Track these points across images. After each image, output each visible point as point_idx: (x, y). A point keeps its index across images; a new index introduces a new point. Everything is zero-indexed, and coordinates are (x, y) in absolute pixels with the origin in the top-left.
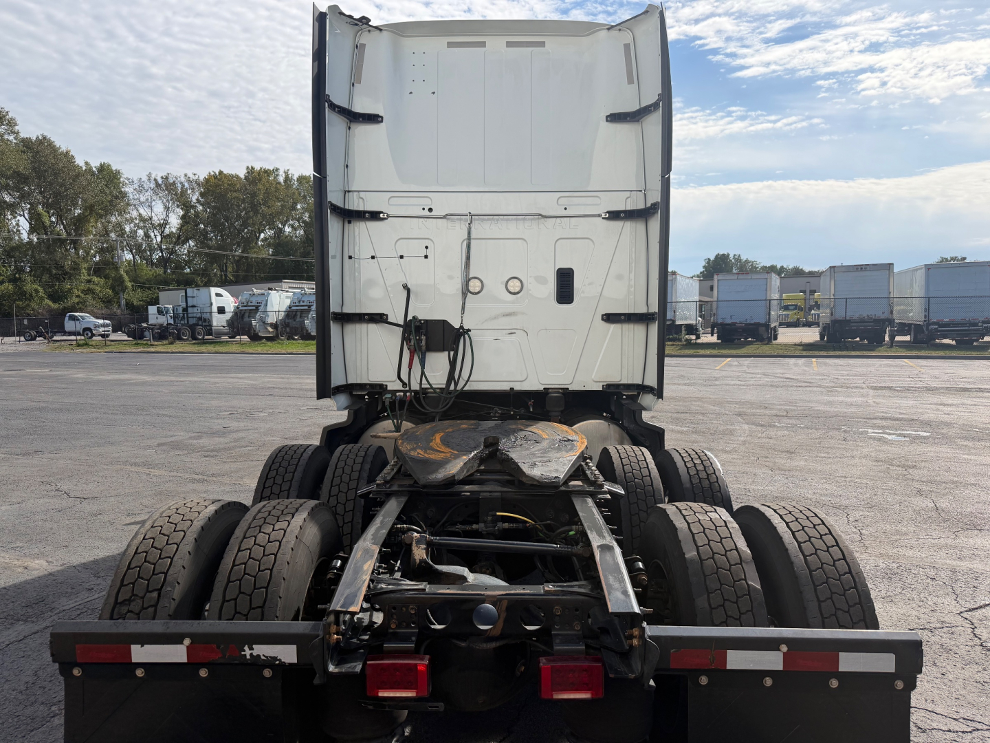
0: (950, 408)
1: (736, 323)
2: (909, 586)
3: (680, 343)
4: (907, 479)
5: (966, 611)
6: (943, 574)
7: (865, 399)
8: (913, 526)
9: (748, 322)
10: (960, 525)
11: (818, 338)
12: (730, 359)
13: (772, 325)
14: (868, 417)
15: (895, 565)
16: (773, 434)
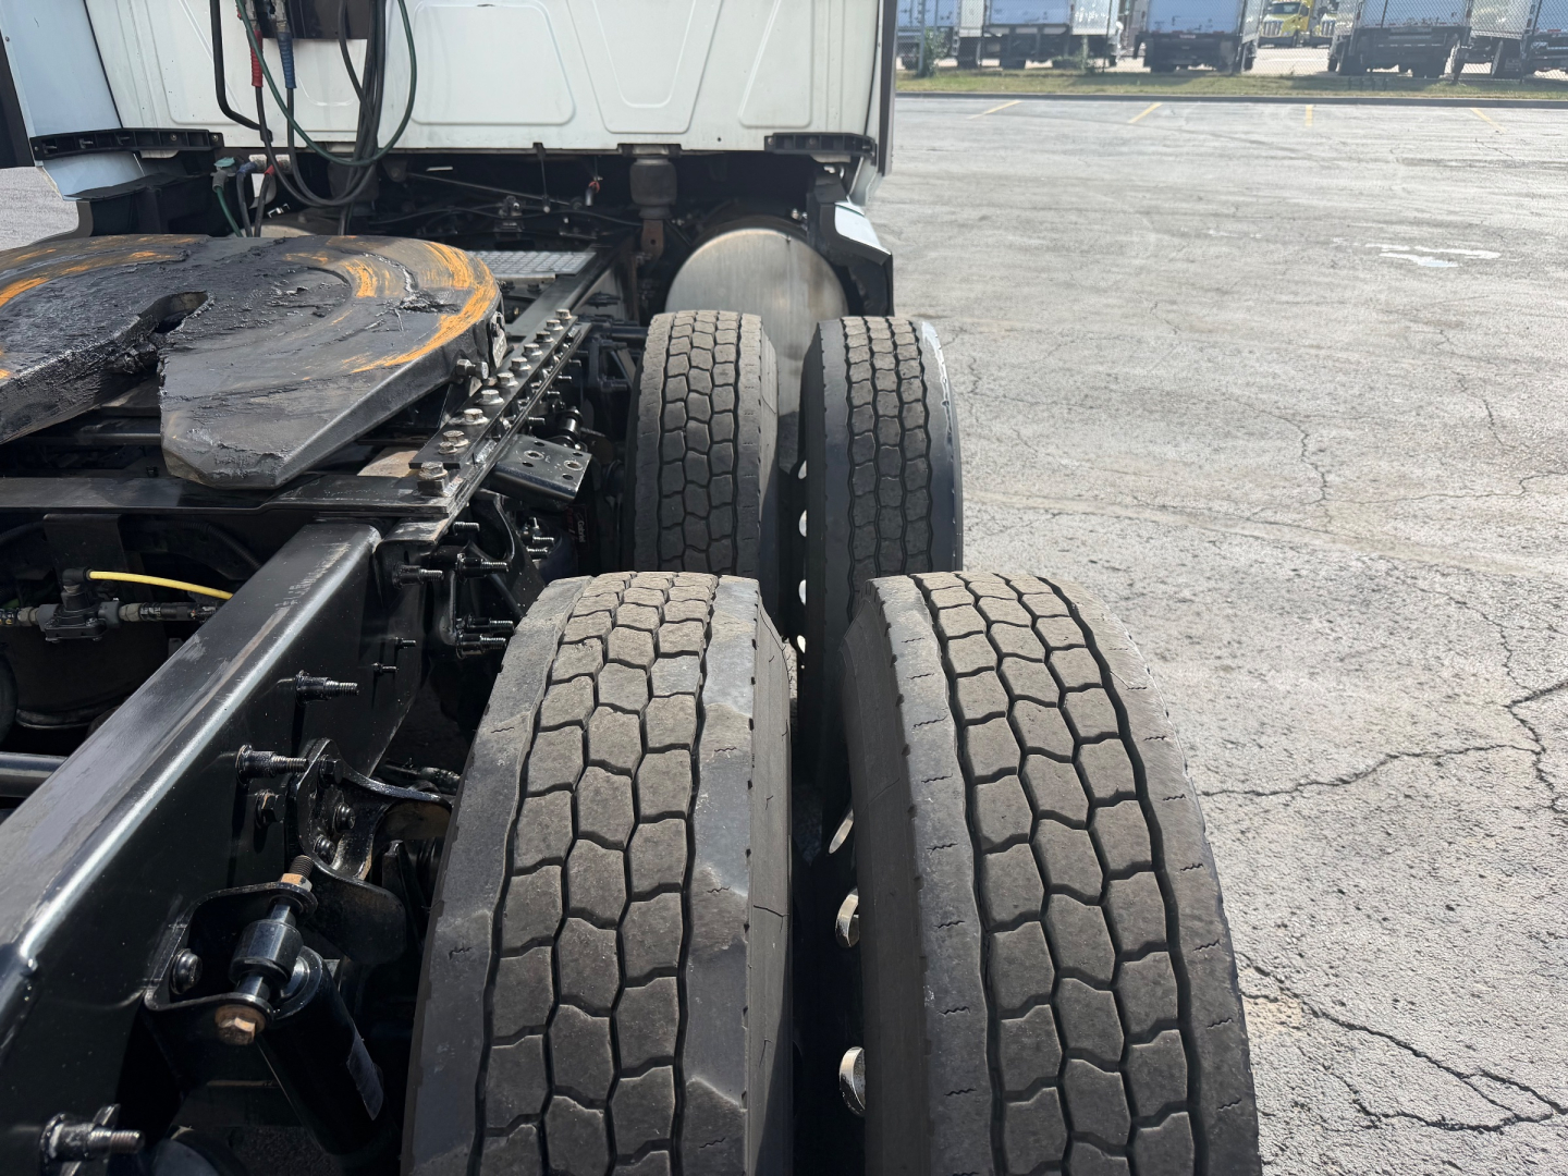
0: (1542, 203)
1: (1181, 32)
2: (1406, 624)
3: (1075, 72)
4: (1442, 353)
5: (1527, 699)
6: (1484, 591)
7: (1386, 184)
8: (1438, 465)
9: (1203, 31)
10: (1535, 462)
11: (1325, 68)
12: (1158, 104)
13: (1246, 39)
14: (1387, 218)
15: (1382, 566)
16: (1199, 252)
